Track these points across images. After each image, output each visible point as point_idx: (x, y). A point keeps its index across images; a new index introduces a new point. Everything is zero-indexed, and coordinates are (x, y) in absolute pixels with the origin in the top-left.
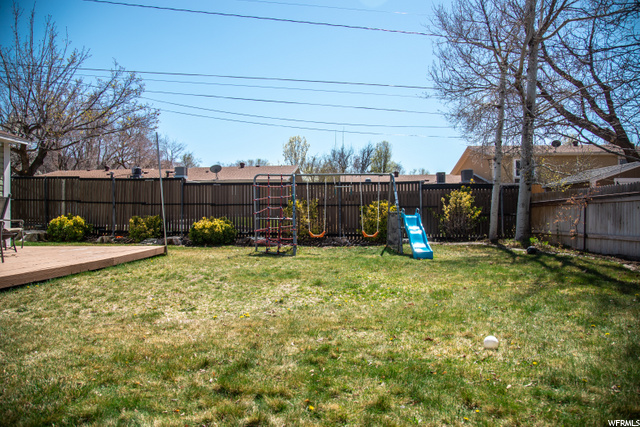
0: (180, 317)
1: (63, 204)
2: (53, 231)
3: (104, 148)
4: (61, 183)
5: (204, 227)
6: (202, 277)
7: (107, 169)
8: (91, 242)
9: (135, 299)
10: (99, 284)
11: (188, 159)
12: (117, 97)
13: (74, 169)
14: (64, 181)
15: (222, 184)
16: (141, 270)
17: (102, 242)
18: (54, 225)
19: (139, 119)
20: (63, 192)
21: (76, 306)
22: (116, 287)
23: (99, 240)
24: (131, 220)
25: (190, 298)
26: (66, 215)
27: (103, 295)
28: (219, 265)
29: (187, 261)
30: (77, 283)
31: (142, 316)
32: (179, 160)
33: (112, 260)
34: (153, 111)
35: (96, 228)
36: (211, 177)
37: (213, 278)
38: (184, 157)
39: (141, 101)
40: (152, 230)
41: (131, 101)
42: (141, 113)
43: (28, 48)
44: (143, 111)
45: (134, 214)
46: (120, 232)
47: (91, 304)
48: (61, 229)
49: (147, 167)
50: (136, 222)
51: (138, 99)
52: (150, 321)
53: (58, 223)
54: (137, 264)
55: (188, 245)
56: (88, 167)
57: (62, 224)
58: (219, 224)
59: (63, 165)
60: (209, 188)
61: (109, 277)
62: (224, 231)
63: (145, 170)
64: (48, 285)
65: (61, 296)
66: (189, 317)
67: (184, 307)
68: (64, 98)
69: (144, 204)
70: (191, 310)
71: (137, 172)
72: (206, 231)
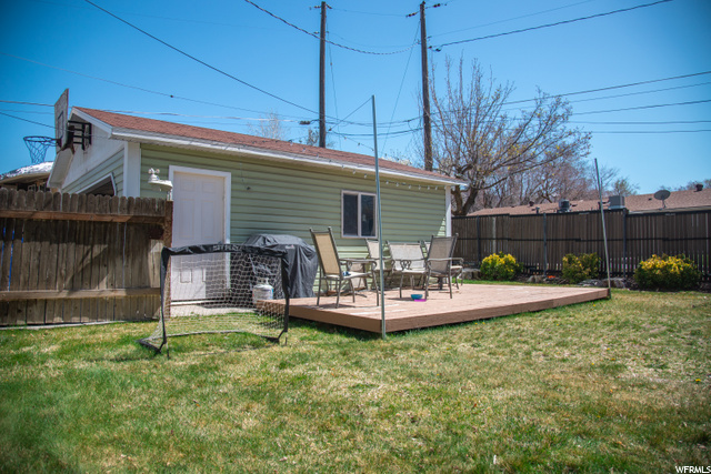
0: (647, 373)
1: (494, 242)
2: (486, 270)
3: (527, 182)
4: (492, 221)
5: (654, 267)
6: (664, 328)
7: (532, 204)
8: (521, 281)
9: (587, 347)
10: (542, 326)
11: (621, 186)
12: (543, 127)
13: (498, 206)
14: (494, 219)
15: (677, 213)
16: (584, 315)
17: (534, 282)
18: (487, 264)
19: (568, 147)
20: (494, 230)
21: (526, 347)
22: (561, 331)
23: (530, 279)
24: (565, 259)
25: (655, 352)
26: (497, 253)
27: (550, 338)
28: (682, 315)
29: (639, 307)
30: (519, 323)
31: (602, 366)
32: (610, 188)
33: (551, 301)
34: (583, 135)
35: (527, 267)
36: (656, 206)
37: (679, 331)
38: (617, 184)
39: (570, 127)
40: (588, 270)
41: (558, 128)
42: (569, 140)
43: (458, 94)
44: (572, 137)
45: (567, 252)
46: (551, 272)
47: (540, 347)
48: (493, 268)
49: (575, 199)
50: (570, 261)
51: (566, 125)
52: (612, 374)
53: (490, 262)
54: (578, 307)
55: (634, 288)
56: (511, 204)
57: (494, 262)
58: (675, 264)
59: (488, 204)
60: (659, 219)
61: (550, 320)
62: (682, 273)
63: (573, 203)
64: (493, 323)
65: (508, 336)
66: (660, 376)
67: (649, 362)
68: (491, 136)
69: (579, 240)
70: (661, 367)
71: (565, 205)
72: (658, 272)
